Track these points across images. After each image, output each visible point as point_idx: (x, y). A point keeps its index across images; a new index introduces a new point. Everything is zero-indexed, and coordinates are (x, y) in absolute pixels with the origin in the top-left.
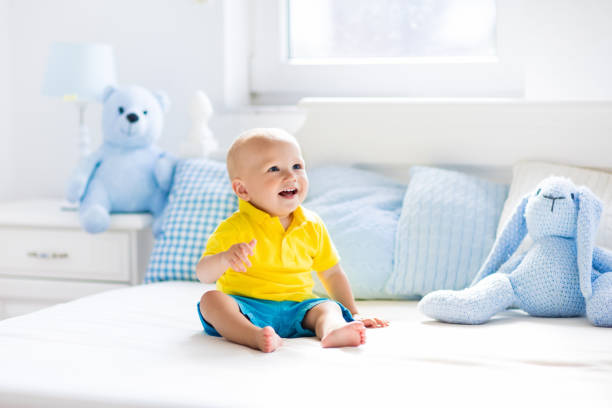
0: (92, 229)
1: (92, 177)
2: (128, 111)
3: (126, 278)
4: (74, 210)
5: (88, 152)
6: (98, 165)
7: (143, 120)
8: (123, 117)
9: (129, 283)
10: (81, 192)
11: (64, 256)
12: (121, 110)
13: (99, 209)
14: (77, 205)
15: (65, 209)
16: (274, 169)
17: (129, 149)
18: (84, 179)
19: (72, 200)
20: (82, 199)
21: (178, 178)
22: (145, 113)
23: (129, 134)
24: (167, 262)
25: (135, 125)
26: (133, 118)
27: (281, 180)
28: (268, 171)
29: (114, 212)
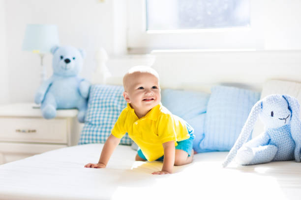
1: (47, 91)
2: (65, 58)
3: (65, 142)
4: (39, 108)
6: (50, 85)
7: (72, 62)
8: (63, 61)
9: (66, 145)
10: (42, 99)
11: (34, 131)
12: (62, 57)
13: (51, 107)
14: (40, 105)
15: (34, 108)
16: (141, 88)
17: (66, 77)
18: (43, 92)
19: (37, 103)
20: (43, 102)
22: (74, 58)
23: (66, 69)
24: (89, 135)
25: (69, 65)
26: (67, 61)
27: (143, 94)
28: (138, 89)
29: (59, 108)
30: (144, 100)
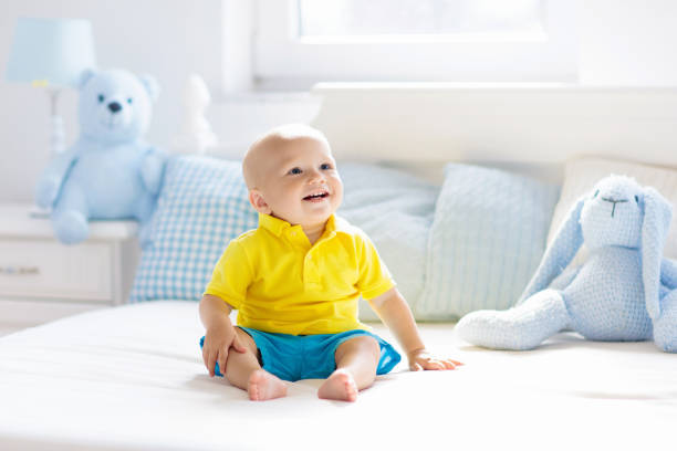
0: (67, 239)
1: (66, 178)
2: (110, 99)
3: (108, 298)
4: (45, 217)
5: (61, 148)
6: (74, 163)
7: (126, 110)
8: (104, 108)
9: (111, 303)
10: (54, 195)
11: (34, 271)
12: (101, 98)
13: (76, 216)
14: (49, 210)
15: (34, 216)
16: (296, 171)
17: (110, 144)
18: (57, 180)
19: (42, 205)
20: (55, 204)
21: (168, 179)
22: (130, 101)
23: (111, 126)
24: (156, 278)
25: (118, 116)
26: (115, 108)
27: (304, 183)
28: (289, 173)
29: (93, 218)
30: (308, 198)
